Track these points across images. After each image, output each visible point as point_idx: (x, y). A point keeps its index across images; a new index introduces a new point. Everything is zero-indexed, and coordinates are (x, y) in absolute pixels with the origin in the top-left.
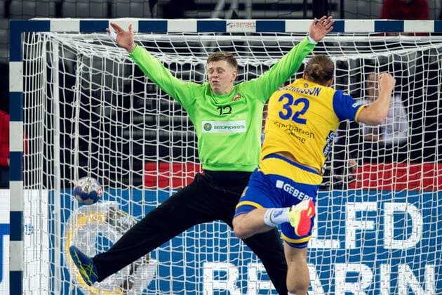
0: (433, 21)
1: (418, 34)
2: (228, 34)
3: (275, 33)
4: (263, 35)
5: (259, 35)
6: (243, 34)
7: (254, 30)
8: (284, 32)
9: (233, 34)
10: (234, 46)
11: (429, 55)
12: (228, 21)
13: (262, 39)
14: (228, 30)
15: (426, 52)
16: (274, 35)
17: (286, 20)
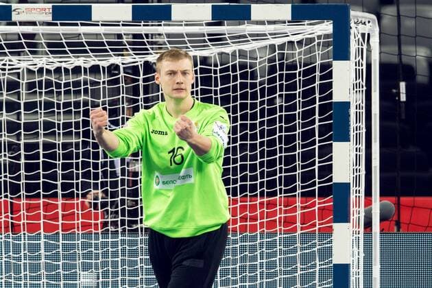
0: (290, 5)
1: (270, 23)
2: (14, 24)
3: (79, 22)
4: (62, 24)
5: (56, 24)
6: (34, 24)
7: (49, 18)
8: (90, 20)
9: (22, 24)
10: (23, 41)
11: (286, 52)
12: (14, 6)
13: (60, 30)
14: (15, 17)
15: (282, 47)
16: (77, 25)
17: (93, 5)
